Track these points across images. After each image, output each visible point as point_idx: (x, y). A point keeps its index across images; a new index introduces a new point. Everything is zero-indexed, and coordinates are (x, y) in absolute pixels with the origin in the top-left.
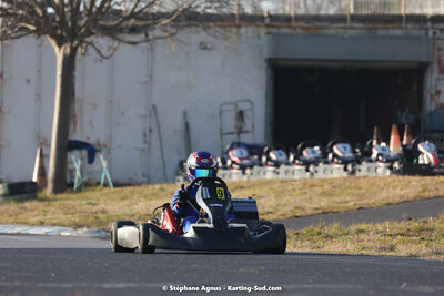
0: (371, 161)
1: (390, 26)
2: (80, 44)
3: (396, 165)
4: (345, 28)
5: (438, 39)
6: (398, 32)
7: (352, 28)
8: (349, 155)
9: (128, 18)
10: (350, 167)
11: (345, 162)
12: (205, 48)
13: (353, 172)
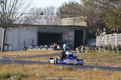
0: (50, 48)
2: (7, 29)
3: (54, 49)
5: (65, 29)
6: (58, 28)
7: (51, 27)
8: (47, 47)
9: (15, 25)
11: (46, 48)
12: (28, 30)
13: (47, 50)
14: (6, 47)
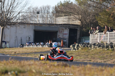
0: (45, 45)
2: (5, 27)
3: (49, 46)
4: (46, 25)
5: (60, 27)
6: (53, 26)
9: (12, 23)
12: (25, 28)
14: (4, 44)
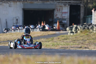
0: (36, 29)
1: (47, 2)
3: (41, 29)
4: (38, 2)
5: (57, 4)
7: (39, 2)
8: (33, 27)
10: (33, 30)
12: (10, 6)
13: (33, 31)
